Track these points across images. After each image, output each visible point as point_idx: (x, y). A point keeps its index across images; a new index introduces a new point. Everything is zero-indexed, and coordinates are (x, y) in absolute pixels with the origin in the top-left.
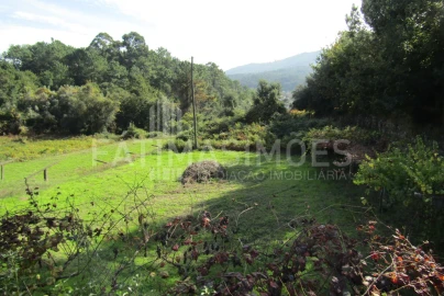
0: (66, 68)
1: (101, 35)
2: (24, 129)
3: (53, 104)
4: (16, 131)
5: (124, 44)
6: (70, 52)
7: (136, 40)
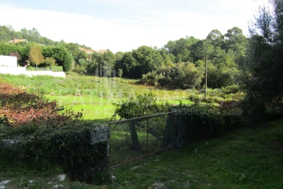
0: (189, 52)
1: (213, 31)
2: (156, 83)
3: (172, 72)
4: (153, 85)
5: (227, 35)
6: (195, 43)
7: (236, 32)
